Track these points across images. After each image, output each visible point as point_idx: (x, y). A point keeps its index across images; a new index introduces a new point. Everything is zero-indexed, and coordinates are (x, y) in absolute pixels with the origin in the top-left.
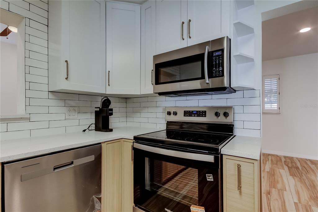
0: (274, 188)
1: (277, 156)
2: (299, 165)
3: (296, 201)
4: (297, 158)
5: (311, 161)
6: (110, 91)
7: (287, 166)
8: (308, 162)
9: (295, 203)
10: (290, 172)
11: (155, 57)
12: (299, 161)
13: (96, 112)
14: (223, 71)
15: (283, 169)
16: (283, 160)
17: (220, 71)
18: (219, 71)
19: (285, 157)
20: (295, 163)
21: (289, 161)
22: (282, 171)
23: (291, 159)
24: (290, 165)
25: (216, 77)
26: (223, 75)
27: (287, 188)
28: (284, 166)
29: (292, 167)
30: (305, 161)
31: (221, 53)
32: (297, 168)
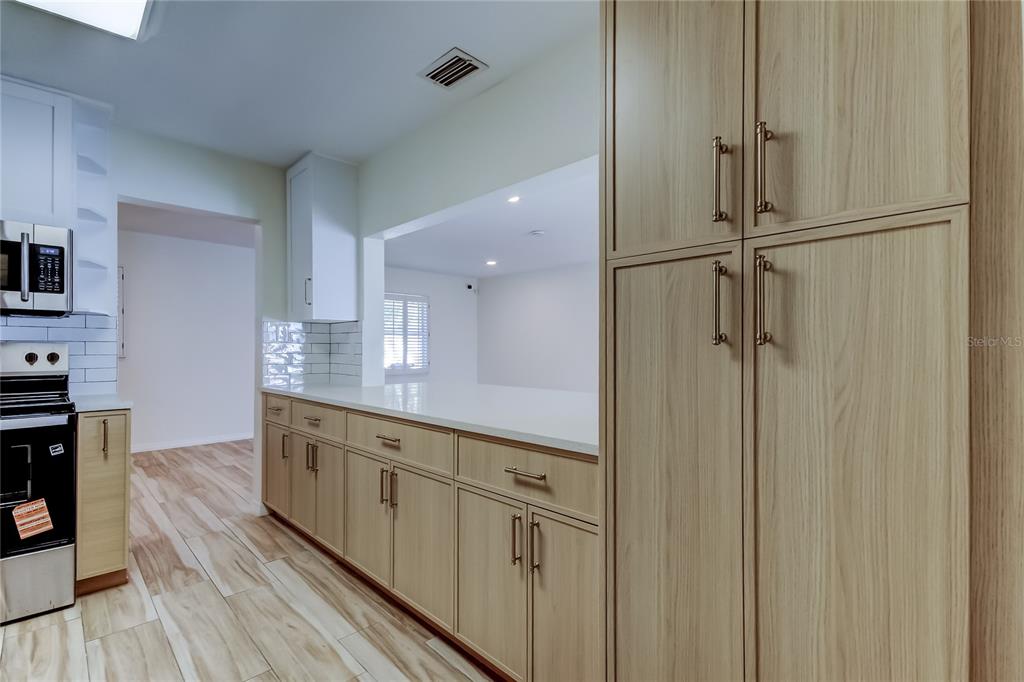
2: (163, 460)
3: (162, 500)
5: (185, 450)
7: (141, 466)
8: (180, 453)
9: (161, 504)
10: (147, 474)
14: (61, 283)
17: (54, 283)
20: (156, 459)
21: (142, 458)
24: (146, 464)
25: (46, 291)
26: (61, 291)
27: (145, 493)
28: (136, 469)
29: (149, 467)
30: (174, 451)
31: (57, 252)
32: (161, 465)
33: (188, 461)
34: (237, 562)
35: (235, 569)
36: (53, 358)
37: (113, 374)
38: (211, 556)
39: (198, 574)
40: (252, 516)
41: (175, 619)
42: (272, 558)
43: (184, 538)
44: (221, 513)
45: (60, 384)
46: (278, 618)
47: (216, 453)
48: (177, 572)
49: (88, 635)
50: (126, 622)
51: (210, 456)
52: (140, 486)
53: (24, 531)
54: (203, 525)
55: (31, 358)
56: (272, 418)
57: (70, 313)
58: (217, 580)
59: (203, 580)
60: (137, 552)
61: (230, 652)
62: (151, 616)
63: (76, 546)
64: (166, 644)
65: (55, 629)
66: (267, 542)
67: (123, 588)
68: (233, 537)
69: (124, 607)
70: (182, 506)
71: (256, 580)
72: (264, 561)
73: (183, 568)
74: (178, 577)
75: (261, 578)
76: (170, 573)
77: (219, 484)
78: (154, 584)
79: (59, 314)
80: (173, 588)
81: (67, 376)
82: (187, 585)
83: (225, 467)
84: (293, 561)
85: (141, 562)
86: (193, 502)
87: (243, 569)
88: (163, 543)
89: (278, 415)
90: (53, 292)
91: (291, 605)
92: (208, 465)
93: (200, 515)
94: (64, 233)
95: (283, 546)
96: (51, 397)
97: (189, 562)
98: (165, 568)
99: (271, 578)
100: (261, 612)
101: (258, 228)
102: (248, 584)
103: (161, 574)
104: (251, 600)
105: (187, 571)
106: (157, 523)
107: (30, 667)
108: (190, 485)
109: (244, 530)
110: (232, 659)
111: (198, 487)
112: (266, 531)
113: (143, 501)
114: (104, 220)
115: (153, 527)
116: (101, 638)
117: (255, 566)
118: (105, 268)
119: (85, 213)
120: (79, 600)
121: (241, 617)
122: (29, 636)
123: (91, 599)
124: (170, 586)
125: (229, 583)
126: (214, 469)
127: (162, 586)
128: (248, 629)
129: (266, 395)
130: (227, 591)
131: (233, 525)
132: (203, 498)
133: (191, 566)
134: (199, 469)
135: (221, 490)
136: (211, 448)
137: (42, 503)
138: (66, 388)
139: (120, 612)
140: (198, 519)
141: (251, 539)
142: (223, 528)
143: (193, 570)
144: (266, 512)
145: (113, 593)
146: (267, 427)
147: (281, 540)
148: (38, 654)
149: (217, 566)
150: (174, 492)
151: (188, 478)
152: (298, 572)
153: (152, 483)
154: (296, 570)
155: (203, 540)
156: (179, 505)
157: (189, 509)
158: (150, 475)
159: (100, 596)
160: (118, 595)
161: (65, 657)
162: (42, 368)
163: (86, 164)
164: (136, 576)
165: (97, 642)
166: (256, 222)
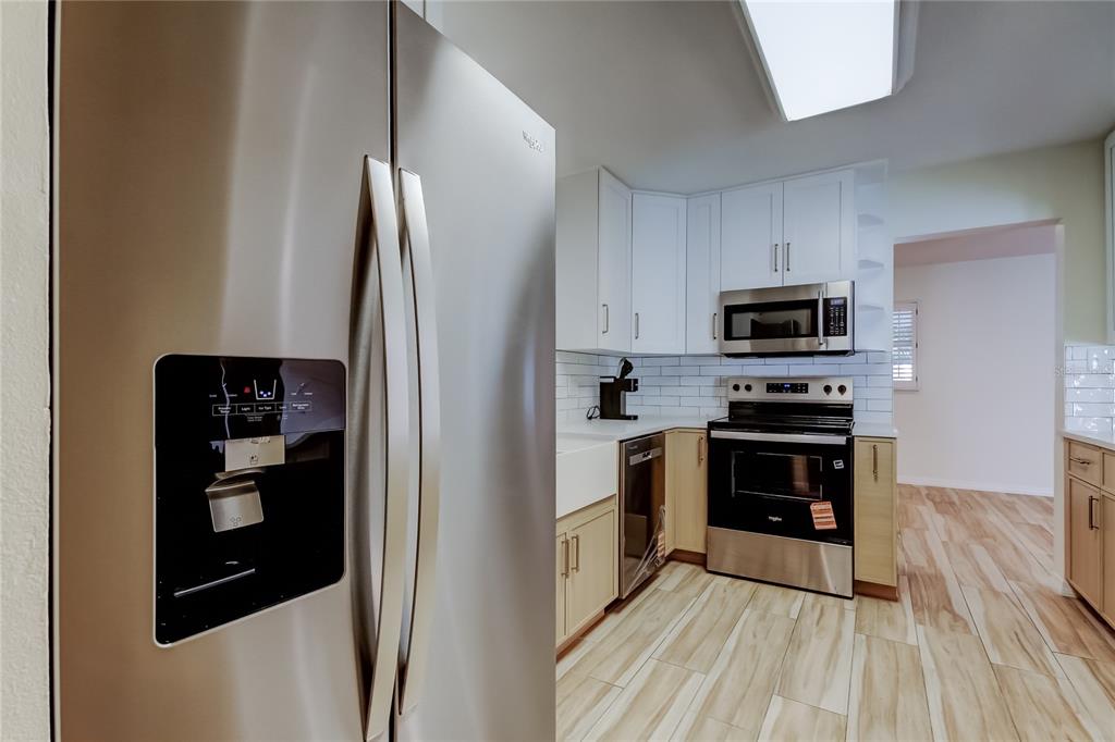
0: (907, 526)
1: (911, 486)
2: (955, 499)
3: (945, 539)
4: (953, 489)
5: (982, 494)
6: (637, 348)
7: (932, 500)
8: (975, 496)
9: (943, 542)
10: (937, 509)
11: (723, 295)
12: (957, 493)
13: (602, 385)
14: (845, 327)
15: (924, 504)
16: (924, 492)
18: (840, 327)
19: (928, 488)
20: (949, 497)
21: (934, 492)
22: (921, 508)
23: (941, 490)
24: (938, 500)
25: (834, 335)
26: (845, 334)
27: (931, 526)
28: (926, 500)
29: (941, 502)
30: (970, 493)
31: (841, 302)
32: (952, 504)
33: (982, 507)
34: (1017, 635)
35: (1012, 640)
36: (842, 389)
37: (889, 406)
38: (986, 614)
39: (966, 624)
40: (1051, 591)
41: (933, 654)
42: (1067, 651)
43: (960, 583)
44: (1007, 573)
45: (846, 411)
46: (1057, 723)
47: (1020, 505)
48: (945, 612)
49: (858, 629)
50: (889, 635)
51: (1012, 507)
52: (927, 518)
53: (819, 523)
54: (985, 579)
55: (828, 389)
56: (1077, 472)
57: (853, 352)
58: (987, 641)
59: (971, 633)
60: (912, 578)
61: (984, 721)
62: (911, 640)
63: (853, 549)
64: (919, 672)
65: (836, 610)
66: (1064, 629)
67: (892, 603)
68: (1020, 606)
69: (891, 621)
70: (965, 551)
71: (1037, 665)
72: (1054, 648)
73: (952, 611)
74: (945, 617)
75: (1044, 665)
76: (938, 611)
77: (1015, 541)
78: (920, 613)
79: (843, 353)
80: (938, 626)
81: (852, 405)
82: (953, 630)
83: (1029, 524)
84: (1098, 669)
85: (913, 588)
86: (978, 550)
87: (1022, 645)
88: (937, 580)
89: (1085, 469)
90: (839, 335)
91: (1079, 717)
92: (1007, 517)
93: (984, 568)
94: (847, 284)
95: (1087, 645)
96: (839, 421)
97: (959, 608)
98: (934, 605)
99: (1059, 673)
100: (1033, 702)
101: (1060, 228)
102: (1025, 665)
103: (929, 607)
104: (1024, 683)
105: (956, 617)
106: (936, 558)
107: (815, 630)
108: (979, 533)
109: (1034, 603)
110: (984, 729)
111: (987, 537)
112: (1066, 615)
113: (927, 533)
114: (882, 265)
115: (931, 560)
116: (868, 636)
117: (1040, 649)
118: (882, 309)
119: (865, 264)
120: (857, 597)
121: (1006, 691)
122: (819, 606)
123: (866, 600)
124: (935, 622)
125: (1000, 650)
126: (1012, 522)
127: (927, 619)
128: (1012, 711)
129: (1070, 442)
130: (996, 658)
131: (1022, 592)
132: (992, 552)
133: (961, 614)
134: (993, 519)
135: (1016, 549)
136: (1015, 499)
137: (829, 506)
138: (851, 415)
139: (886, 622)
140: (980, 570)
141: (1043, 617)
142: (1009, 591)
143: (962, 619)
144: (1071, 594)
145: (884, 603)
146: (1070, 484)
147: (1086, 634)
148: (821, 623)
149: (990, 627)
150: (960, 534)
151: (978, 524)
152: (1103, 684)
153: (939, 520)
154: (1097, 679)
155: (981, 593)
156: (962, 549)
157: (973, 556)
158: (938, 511)
159: (874, 601)
160: (888, 608)
161: (839, 635)
162: (835, 397)
163: (866, 220)
164: (906, 599)
165: (864, 637)
166: (1056, 221)
